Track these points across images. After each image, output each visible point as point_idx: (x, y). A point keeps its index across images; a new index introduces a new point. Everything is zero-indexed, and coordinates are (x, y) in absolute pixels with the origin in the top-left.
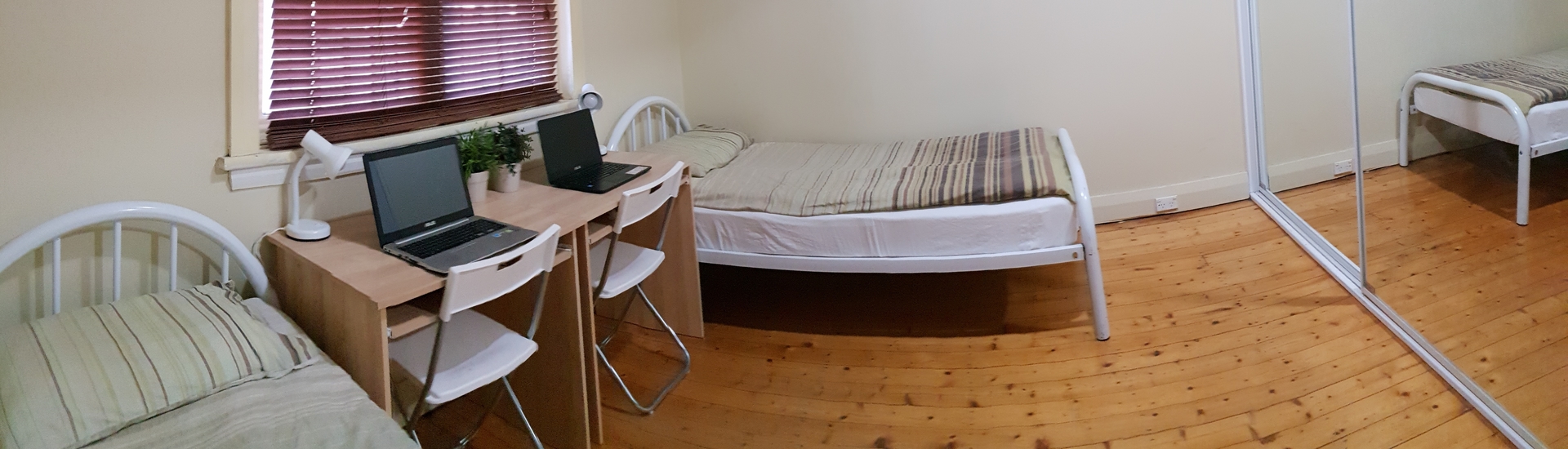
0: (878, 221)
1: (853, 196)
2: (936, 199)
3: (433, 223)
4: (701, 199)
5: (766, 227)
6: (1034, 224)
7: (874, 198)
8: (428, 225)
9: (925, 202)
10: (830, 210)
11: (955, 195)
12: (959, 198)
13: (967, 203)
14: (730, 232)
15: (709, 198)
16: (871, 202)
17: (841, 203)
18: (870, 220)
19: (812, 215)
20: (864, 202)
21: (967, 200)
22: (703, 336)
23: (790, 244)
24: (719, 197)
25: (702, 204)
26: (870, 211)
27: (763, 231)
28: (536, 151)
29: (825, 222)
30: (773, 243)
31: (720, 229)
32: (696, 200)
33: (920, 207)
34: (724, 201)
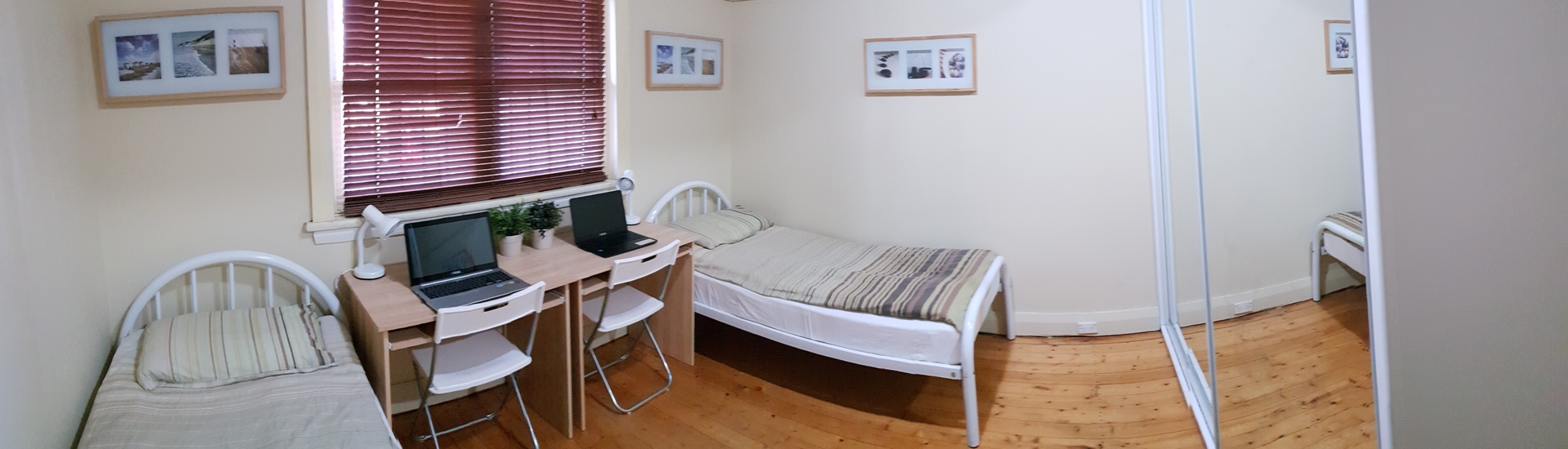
0: (813, 313)
1: (801, 289)
2: (855, 306)
3: (459, 272)
4: (702, 267)
5: (741, 298)
6: (922, 343)
7: (815, 294)
8: (455, 273)
9: (848, 306)
10: (784, 295)
11: (870, 306)
12: (872, 308)
13: (877, 314)
14: (717, 295)
15: (707, 267)
16: (812, 296)
17: (792, 292)
18: (807, 310)
19: (770, 296)
20: (807, 295)
21: (877, 311)
22: (693, 364)
23: (754, 314)
24: (715, 268)
25: (702, 270)
26: (808, 303)
27: (738, 301)
28: (566, 220)
29: (778, 304)
30: (743, 310)
31: (710, 291)
32: (696, 266)
33: (843, 309)
34: (716, 271)
